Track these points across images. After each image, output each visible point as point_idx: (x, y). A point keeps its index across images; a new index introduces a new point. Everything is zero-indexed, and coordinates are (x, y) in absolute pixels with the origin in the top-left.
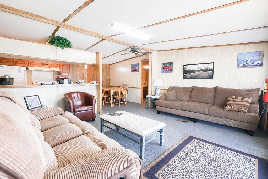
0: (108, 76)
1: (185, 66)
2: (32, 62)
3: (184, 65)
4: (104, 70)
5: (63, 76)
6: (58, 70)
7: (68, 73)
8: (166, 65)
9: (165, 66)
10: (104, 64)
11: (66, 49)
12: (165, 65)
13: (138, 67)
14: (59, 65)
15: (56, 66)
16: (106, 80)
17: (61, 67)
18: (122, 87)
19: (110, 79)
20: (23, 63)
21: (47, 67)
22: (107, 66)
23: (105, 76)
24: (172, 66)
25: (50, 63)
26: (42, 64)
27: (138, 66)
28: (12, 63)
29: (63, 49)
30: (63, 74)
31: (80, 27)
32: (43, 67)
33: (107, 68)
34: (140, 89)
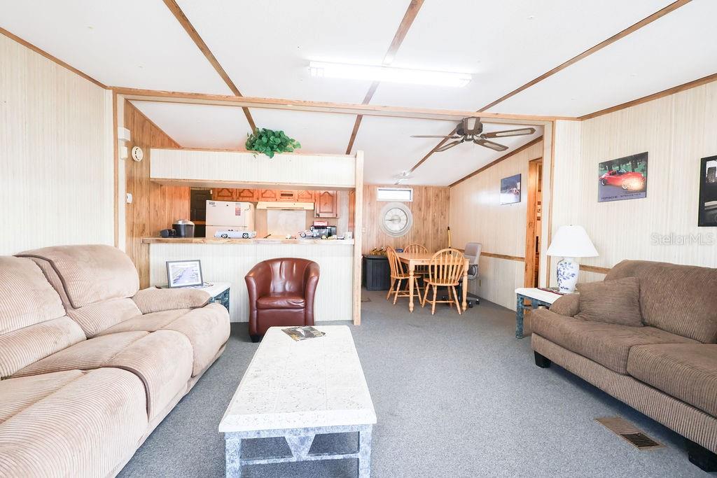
0: (444, 218)
1: (710, 164)
2: (264, 193)
3: (704, 161)
4: (432, 202)
5: (323, 220)
6: (310, 206)
7: (332, 212)
8: (615, 169)
9: (614, 174)
10: (430, 187)
11: (279, 155)
12: (610, 169)
13: (519, 188)
14: (313, 197)
15: (309, 198)
16: (437, 231)
17: (318, 199)
18: (444, 253)
19: (449, 229)
20: (251, 195)
21: (290, 201)
22: (441, 191)
23: (433, 220)
24: (643, 171)
25: (295, 192)
26: (282, 195)
27: (518, 184)
28: (234, 196)
29: (271, 156)
30: (321, 215)
31: (279, 98)
32: (284, 201)
33: (442, 195)
34: (523, 264)
